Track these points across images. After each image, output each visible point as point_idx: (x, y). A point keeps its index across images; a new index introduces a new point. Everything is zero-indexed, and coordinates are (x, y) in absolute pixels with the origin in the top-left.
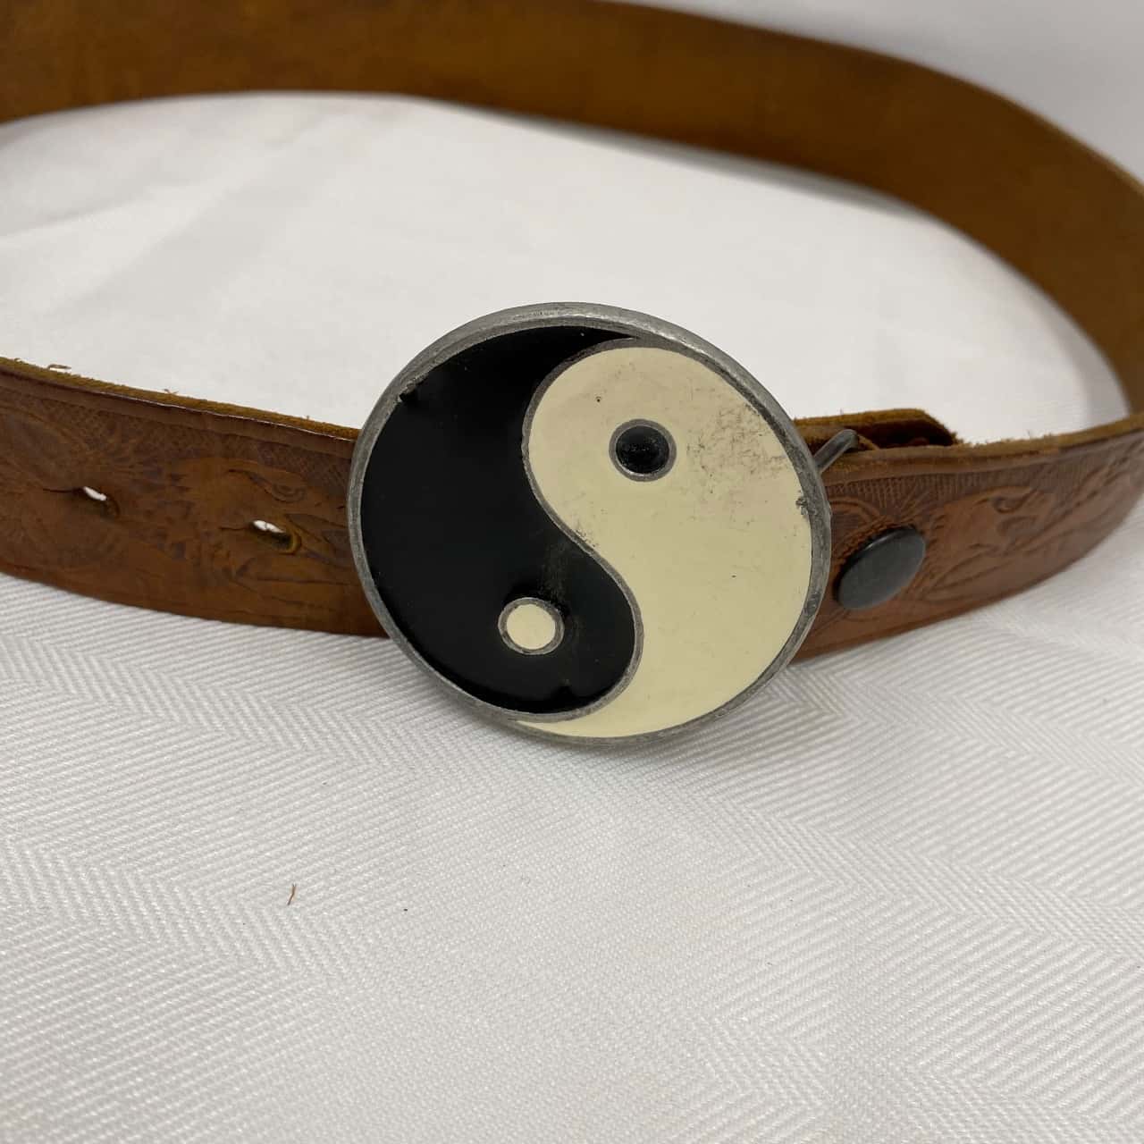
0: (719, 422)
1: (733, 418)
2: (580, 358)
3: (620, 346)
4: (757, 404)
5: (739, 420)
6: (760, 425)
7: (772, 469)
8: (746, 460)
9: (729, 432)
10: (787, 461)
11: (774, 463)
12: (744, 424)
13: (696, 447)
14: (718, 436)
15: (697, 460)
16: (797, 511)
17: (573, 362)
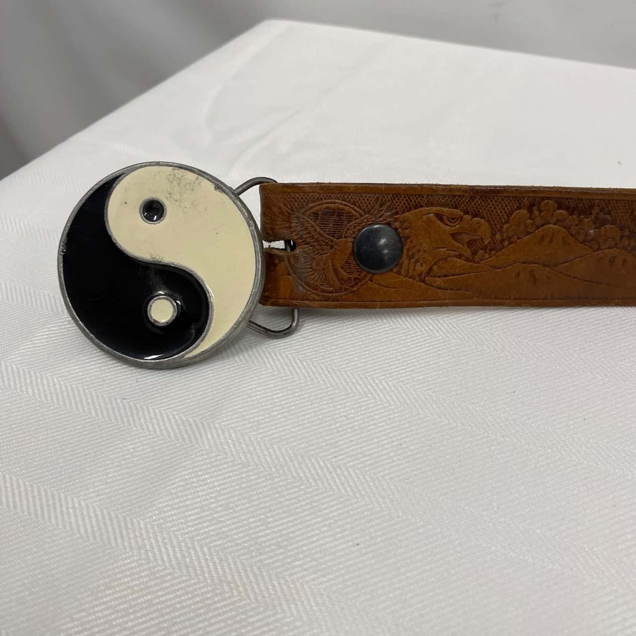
0: (169, 181)
1: (172, 176)
2: (111, 194)
3: (121, 180)
4: (176, 166)
5: (175, 175)
6: (182, 172)
7: (198, 184)
8: (187, 187)
9: (174, 182)
10: (200, 177)
11: (197, 182)
12: (177, 176)
13: (169, 196)
14: (172, 186)
15: (172, 200)
16: (217, 192)
17: (110, 197)
